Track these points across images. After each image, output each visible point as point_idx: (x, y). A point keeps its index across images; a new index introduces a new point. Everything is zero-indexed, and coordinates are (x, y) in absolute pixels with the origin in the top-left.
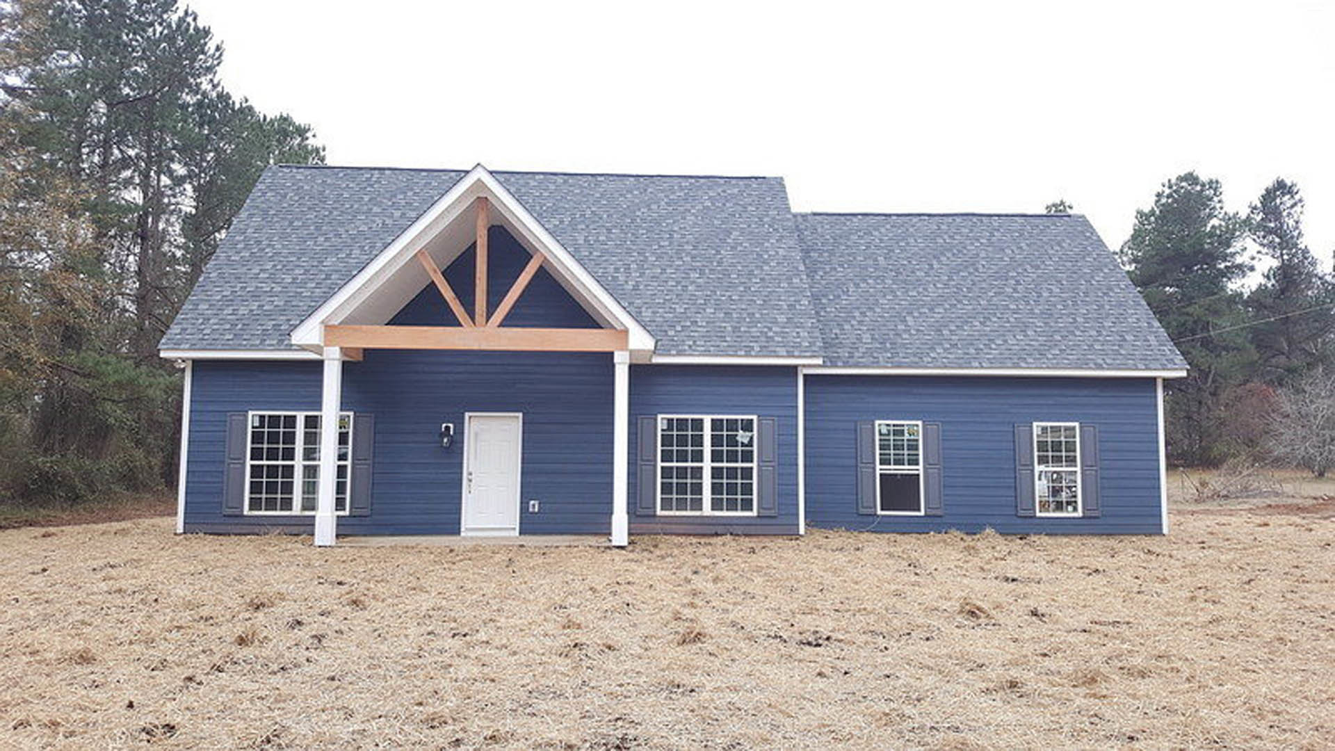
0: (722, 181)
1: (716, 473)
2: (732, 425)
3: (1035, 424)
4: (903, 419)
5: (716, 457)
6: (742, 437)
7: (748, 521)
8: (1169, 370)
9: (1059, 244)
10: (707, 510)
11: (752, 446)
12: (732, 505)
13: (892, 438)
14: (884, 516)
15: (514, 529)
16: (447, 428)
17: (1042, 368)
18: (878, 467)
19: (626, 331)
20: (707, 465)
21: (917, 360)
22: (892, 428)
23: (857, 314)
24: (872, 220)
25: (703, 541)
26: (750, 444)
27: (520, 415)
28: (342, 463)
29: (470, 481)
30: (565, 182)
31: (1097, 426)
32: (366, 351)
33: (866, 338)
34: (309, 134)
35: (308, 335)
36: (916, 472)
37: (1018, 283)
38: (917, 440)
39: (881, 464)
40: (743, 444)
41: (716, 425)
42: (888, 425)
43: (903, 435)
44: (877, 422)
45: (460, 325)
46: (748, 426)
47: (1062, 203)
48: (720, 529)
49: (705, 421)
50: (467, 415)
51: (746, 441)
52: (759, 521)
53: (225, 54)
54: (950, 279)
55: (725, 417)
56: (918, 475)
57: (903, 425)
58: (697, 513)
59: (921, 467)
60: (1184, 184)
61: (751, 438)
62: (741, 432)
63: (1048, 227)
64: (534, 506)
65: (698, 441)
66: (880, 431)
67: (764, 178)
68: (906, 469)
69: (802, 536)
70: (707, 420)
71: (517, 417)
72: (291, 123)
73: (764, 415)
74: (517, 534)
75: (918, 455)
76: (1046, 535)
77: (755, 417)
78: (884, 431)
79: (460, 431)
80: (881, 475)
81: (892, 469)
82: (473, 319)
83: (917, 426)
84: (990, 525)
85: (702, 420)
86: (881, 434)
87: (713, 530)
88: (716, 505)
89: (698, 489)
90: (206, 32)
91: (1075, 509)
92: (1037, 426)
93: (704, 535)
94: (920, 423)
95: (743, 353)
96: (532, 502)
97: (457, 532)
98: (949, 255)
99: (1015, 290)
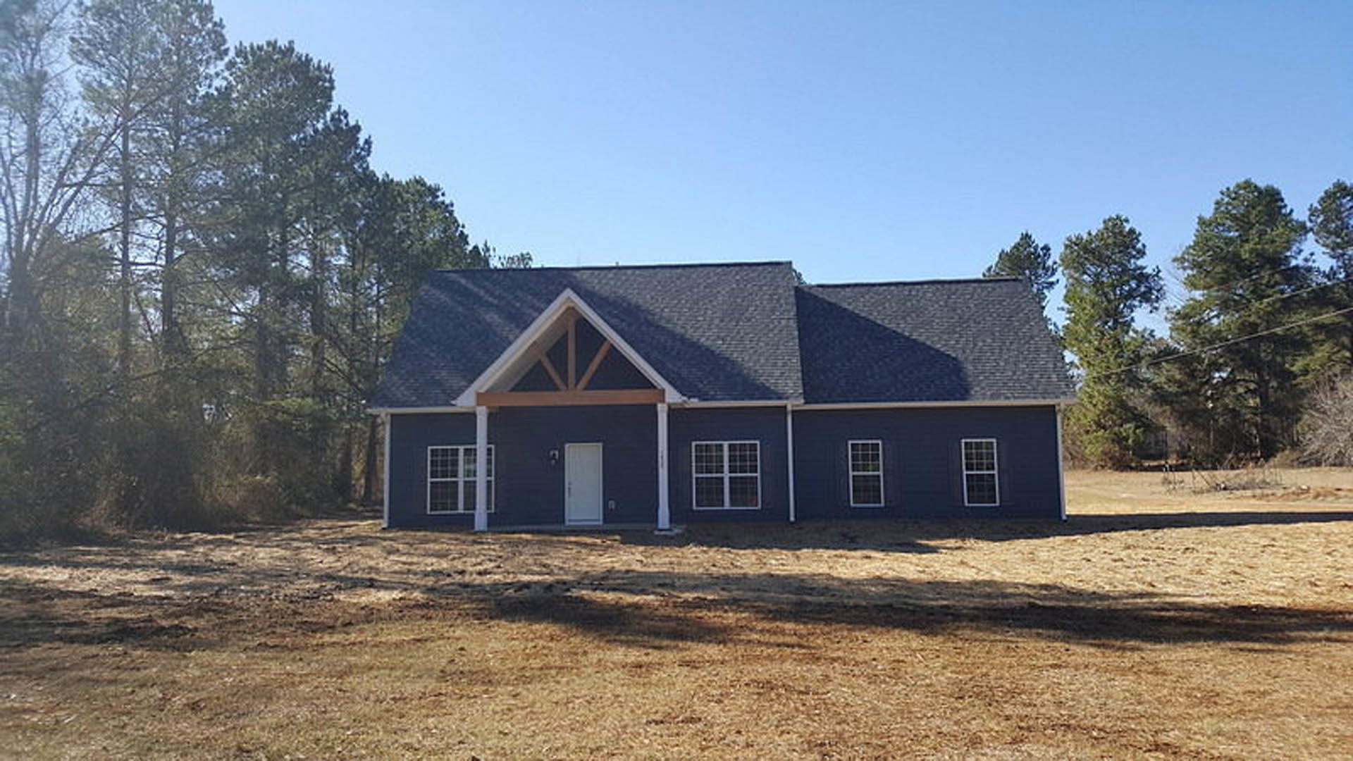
1: (735, 480)
2: (743, 449)
3: (963, 440)
4: (868, 439)
5: (732, 470)
7: (754, 513)
9: (1000, 303)
10: (727, 506)
11: (757, 461)
12: (744, 503)
13: (860, 452)
14: (854, 507)
15: (599, 520)
16: (554, 455)
18: (851, 473)
19: (663, 391)
20: (726, 475)
21: (876, 398)
22: (860, 446)
23: (838, 364)
24: (861, 289)
27: (601, 444)
28: (489, 478)
29: (570, 489)
30: (633, 274)
32: (501, 408)
33: (842, 382)
34: (439, 193)
35: (465, 402)
38: (878, 454)
39: (853, 471)
40: (751, 461)
41: (732, 448)
42: (857, 444)
43: (868, 451)
44: (850, 442)
45: (559, 390)
46: (753, 448)
47: (1118, 218)
49: (724, 446)
50: (566, 445)
52: (762, 513)
53: (373, 146)
55: (736, 442)
56: (880, 477)
57: (868, 444)
58: (720, 508)
59: (881, 473)
60: (1242, 192)
61: (757, 456)
62: (748, 452)
64: (612, 504)
65: (720, 459)
69: (792, 523)
70: (726, 444)
71: (599, 446)
72: (424, 184)
73: (764, 441)
74: (602, 523)
75: (879, 464)
77: (759, 443)
79: (562, 456)
82: (567, 386)
83: (878, 444)
85: (721, 445)
86: (852, 450)
88: (733, 502)
89: (718, 491)
90: (357, 128)
91: (995, 502)
92: (965, 442)
94: (880, 442)
95: (748, 399)
97: (563, 522)
98: (914, 315)
99: (957, 342)
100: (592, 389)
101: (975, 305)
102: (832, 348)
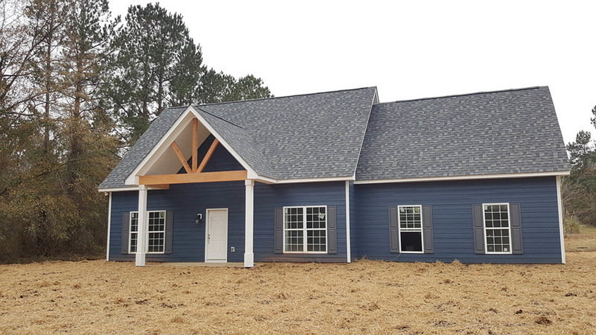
0: (345, 92)
1: (309, 233)
2: (316, 210)
3: (483, 204)
4: (411, 204)
5: (309, 226)
6: (320, 216)
7: (324, 256)
8: (559, 171)
9: (524, 105)
10: (305, 251)
11: (325, 220)
12: (317, 249)
13: (406, 214)
14: (402, 254)
16: (199, 216)
17: (481, 175)
18: (400, 229)
19: (247, 171)
20: (305, 229)
21: (415, 174)
22: (406, 209)
24: (425, 102)
25: (296, 265)
26: (324, 219)
27: (227, 209)
29: (209, 238)
31: (520, 204)
32: (170, 185)
33: (395, 164)
35: (132, 181)
36: (420, 231)
37: (490, 129)
38: (420, 215)
39: (401, 227)
40: (321, 219)
41: (309, 210)
42: (405, 208)
43: (412, 212)
44: (399, 206)
45: (186, 173)
46: (323, 210)
48: (310, 260)
49: (304, 209)
50: (207, 210)
51: (322, 218)
52: (328, 256)
54: (453, 129)
55: (312, 207)
56: (420, 232)
57: (412, 208)
58: (301, 252)
59: (422, 228)
61: (325, 216)
62: (320, 214)
63: (523, 95)
64: (233, 249)
65: (301, 218)
66: (400, 210)
67: (366, 88)
68: (414, 230)
69: (349, 263)
70: (305, 208)
71: (226, 210)
73: (330, 205)
74: (226, 261)
75: (420, 222)
76: (492, 264)
77: (326, 206)
78: (403, 211)
79: (204, 217)
80: (401, 233)
81: (407, 230)
82: (192, 170)
83: (419, 207)
84: (457, 258)
85: (302, 208)
86: (401, 212)
87: (307, 260)
88: (310, 248)
89: (301, 241)
91: (509, 251)
92: (485, 206)
93: (296, 262)
94: (421, 206)
95: (316, 176)
96: (232, 248)
97: (203, 261)
98: (458, 117)
99: (487, 133)
100: (206, 172)
101: (506, 107)
102: (395, 142)
